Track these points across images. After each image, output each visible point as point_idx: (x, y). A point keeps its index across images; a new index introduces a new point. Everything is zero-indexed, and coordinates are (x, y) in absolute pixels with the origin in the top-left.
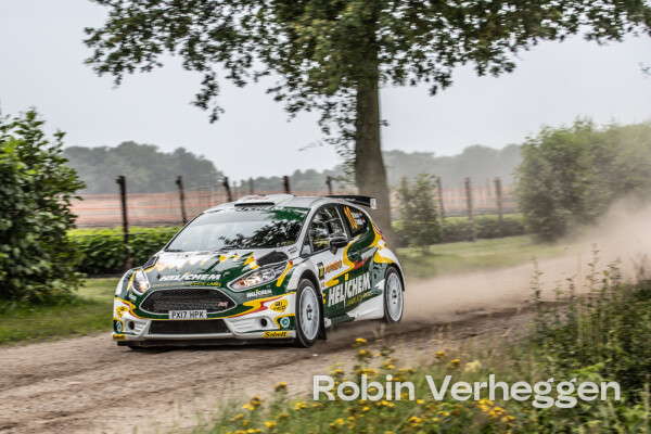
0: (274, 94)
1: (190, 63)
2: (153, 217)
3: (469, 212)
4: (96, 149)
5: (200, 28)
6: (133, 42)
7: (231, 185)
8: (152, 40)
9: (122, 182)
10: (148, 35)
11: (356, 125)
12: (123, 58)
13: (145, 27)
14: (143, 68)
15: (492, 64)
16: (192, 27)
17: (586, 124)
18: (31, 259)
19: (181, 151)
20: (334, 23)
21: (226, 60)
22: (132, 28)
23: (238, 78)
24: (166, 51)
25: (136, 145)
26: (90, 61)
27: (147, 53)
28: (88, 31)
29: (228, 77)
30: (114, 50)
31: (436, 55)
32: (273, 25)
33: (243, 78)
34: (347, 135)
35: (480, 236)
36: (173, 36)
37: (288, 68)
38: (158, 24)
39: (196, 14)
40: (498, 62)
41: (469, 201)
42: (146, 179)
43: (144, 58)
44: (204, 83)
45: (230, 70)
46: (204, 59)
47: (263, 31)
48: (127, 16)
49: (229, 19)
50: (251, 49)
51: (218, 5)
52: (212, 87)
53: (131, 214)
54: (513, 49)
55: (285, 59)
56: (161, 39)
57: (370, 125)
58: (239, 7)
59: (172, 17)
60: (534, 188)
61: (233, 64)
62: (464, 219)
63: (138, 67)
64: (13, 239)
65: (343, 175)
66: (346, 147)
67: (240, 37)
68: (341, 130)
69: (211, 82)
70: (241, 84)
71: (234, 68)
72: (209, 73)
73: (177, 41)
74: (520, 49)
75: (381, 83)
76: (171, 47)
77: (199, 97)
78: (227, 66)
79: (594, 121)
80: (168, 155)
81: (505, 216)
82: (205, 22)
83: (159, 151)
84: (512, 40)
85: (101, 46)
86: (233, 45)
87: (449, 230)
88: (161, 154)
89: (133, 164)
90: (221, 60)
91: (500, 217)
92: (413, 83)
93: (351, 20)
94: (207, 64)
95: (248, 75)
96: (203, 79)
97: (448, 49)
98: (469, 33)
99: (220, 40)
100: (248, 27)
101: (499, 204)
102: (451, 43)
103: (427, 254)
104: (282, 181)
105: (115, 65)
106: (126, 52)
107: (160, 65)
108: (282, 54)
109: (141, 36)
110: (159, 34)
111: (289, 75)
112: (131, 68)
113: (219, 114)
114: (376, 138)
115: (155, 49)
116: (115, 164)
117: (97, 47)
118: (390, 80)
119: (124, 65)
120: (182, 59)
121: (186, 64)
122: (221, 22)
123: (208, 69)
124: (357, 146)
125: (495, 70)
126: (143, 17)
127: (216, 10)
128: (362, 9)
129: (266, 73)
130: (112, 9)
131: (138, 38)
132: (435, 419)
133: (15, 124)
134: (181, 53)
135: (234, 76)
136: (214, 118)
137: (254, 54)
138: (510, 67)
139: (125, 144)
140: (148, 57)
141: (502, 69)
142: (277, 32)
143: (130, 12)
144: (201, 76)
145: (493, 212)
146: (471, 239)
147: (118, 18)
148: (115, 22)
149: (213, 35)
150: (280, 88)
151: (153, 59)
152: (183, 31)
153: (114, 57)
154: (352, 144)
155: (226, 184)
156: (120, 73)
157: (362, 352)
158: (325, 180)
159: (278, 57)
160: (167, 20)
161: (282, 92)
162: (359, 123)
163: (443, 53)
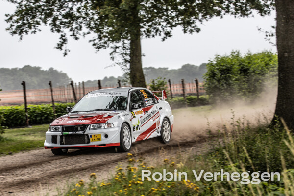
0: (92, 43)
1: (54, 29)
2: (39, 100)
3: (183, 95)
4: (13, 69)
5: (58, 13)
6: (28, 20)
7: (74, 84)
8: (36, 19)
9: (24, 84)
10: (34, 17)
11: (130, 56)
12: (23, 27)
13: (33, 13)
14: (32, 32)
15: (190, 28)
16: (55, 13)
17: (236, 53)
19: (51, 69)
21: (70, 28)
22: (27, 14)
23: (76, 36)
24: (43, 24)
25: (31, 67)
26: (8, 29)
27: (34, 25)
28: (7, 15)
29: (71, 36)
30: (19, 24)
31: (165, 23)
32: (91, 11)
33: (78, 36)
34: (126, 61)
35: (189, 106)
36: (45, 18)
37: (98, 31)
38: (39, 12)
39: (56, 7)
40: (193, 27)
41: (183, 90)
42: (36, 82)
43: (33, 27)
44: (60, 38)
45: (72, 32)
46: (60, 27)
47: (87, 14)
48: (24, 8)
50: (81, 23)
51: (66, 2)
52: (64, 40)
53: (28, 99)
54: (200, 21)
55: (97, 26)
56: (40, 19)
57: (137, 56)
58: (76, 3)
59: (45, 8)
60: (213, 84)
61: (73, 29)
62: (181, 98)
63: (30, 31)
65: (125, 79)
66: (126, 66)
67: (77, 17)
68: (123, 59)
69: (63, 38)
70: (77, 38)
71: (74, 31)
72: (63, 34)
73: (48, 19)
74: (204, 20)
75: (141, 37)
76: (45, 22)
77: (58, 45)
78: (71, 30)
79: (240, 52)
80: (46, 71)
81: (200, 97)
82: (61, 10)
83: (42, 69)
84: (200, 15)
85: (13, 22)
86: (74, 20)
88: (43, 71)
89: (29, 76)
90: (68, 27)
91: (198, 97)
92: (154, 36)
94: (62, 29)
95: (80, 34)
96: (60, 36)
97: (171, 21)
99: (67, 18)
100: (79, 12)
101: (197, 91)
102: (172, 18)
104: (98, 82)
105: (19, 31)
106: (24, 25)
107: (40, 31)
108: (96, 24)
109: (31, 17)
110: (39, 17)
111: (99, 34)
112: (27, 32)
113: (68, 52)
114: (140, 62)
115: (38, 23)
116: (21, 75)
117: (11, 23)
118: (144, 36)
119: (23, 31)
120: (50, 28)
121: (52, 29)
122: (67, 10)
123: (62, 32)
124: (131, 66)
125: (191, 31)
126: (31, 8)
127: (65, 5)
129: (88, 33)
130: (18, 5)
132: (164, 189)
134: (50, 25)
135: (74, 35)
136: (65, 54)
137: (83, 25)
138: (198, 30)
139: (26, 66)
140: (34, 27)
141: (194, 31)
142: (93, 14)
143: (26, 6)
144: (59, 35)
145: (194, 94)
146: (184, 107)
147: (20, 9)
148: (19, 11)
150: (95, 40)
151: (37, 28)
152: (49, 15)
153: (19, 27)
154: (128, 65)
155: (72, 84)
156: (22, 34)
157: (131, 160)
158: (118, 81)
159: (94, 26)
160: (43, 10)
161: (96, 42)
162: (132, 55)
163: (168, 23)
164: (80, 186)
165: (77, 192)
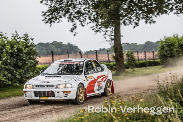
0: (92, 28)
1: (70, 20)
3: (145, 59)
4: (46, 43)
5: (72, 11)
6: (55, 15)
7: (82, 53)
8: (60, 14)
9: (52, 52)
10: (59, 13)
11: (114, 36)
12: (52, 19)
13: (58, 11)
14: (57, 22)
15: (149, 21)
16: (70, 11)
17: (176, 35)
18: (28, 73)
19: (69, 43)
20: (108, 9)
21: (79, 20)
22: (54, 11)
23: (82, 24)
24: (64, 17)
25: (57, 42)
26: (43, 20)
27: (58, 18)
28: (43, 12)
29: (80, 24)
30: (50, 17)
31: (135, 18)
32: (92, 10)
33: (84, 24)
34: (112, 39)
35: (149, 66)
36: (65, 14)
37: (96, 21)
38: (61, 10)
39: (72, 7)
40: (151, 20)
41: (145, 56)
42: (60, 51)
43: (58, 19)
44: (73, 25)
45: (80, 22)
46: (73, 19)
47: (89, 12)
48: (53, 8)
49: (80, 9)
50: (86, 17)
51: (77, 5)
52: (75, 27)
54: (156, 16)
55: (95, 19)
56: (62, 14)
57: (118, 36)
58: (83, 5)
59: (65, 8)
60: (163, 53)
61: (81, 21)
62: (144, 61)
63: (56, 21)
64: (23, 68)
65: (111, 50)
66: (112, 42)
67: (83, 13)
68: (110, 38)
69: (75, 25)
70: (83, 26)
71: (81, 22)
72: (75, 23)
73: (66, 14)
74: (158, 16)
75: (120, 25)
76: (65, 16)
77: (71, 29)
78: (80, 21)
79: (178, 35)
80: (66, 45)
81: (155, 60)
82: (74, 10)
83: (63, 44)
84: (156, 13)
85: (46, 16)
86: (81, 15)
87: (140, 64)
88: (64, 44)
89: (56, 47)
90: (78, 19)
91: (154, 61)
92: (128, 25)
93: (112, 9)
94: (74, 21)
95: (85, 24)
97: (138, 16)
98: (144, 12)
100: (85, 11)
101: (154, 57)
102: (139, 15)
103: (134, 71)
104: (95, 52)
105: (50, 21)
106: (53, 18)
107: (62, 21)
108: (94, 17)
109: (57, 13)
110: (61, 13)
111: (96, 23)
112: (54, 22)
113: (76, 34)
114: (119, 40)
115: (61, 17)
116: (51, 47)
117: (45, 16)
118: (123, 24)
119: (52, 21)
121: (68, 20)
122: (78, 9)
123: (74, 22)
124: (115, 42)
125: (150, 23)
126: (57, 8)
127: (77, 6)
128: (115, 5)
129: (90, 23)
130: (49, 6)
131: (56, 14)
132: (131, 114)
133: (22, 37)
134: (68, 18)
135: (81, 24)
136: (75, 35)
137: (87, 18)
138: (154, 22)
139: (54, 42)
140: (59, 19)
141: (152, 22)
142: (93, 12)
143: (54, 7)
145: (152, 59)
146: (146, 67)
147: (51, 9)
148: (50, 10)
149: (76, 13)
150: (94, 27)
151: (60, 19)
152: (67, 12)
153: (50, 19)
154: (113, 42)
155: (80, 53)
156: (51, 23)
157: (112, 97)
158: (107, 51)
159: (93, 18)
160: (64, 9)
162: (115, 36)
163: (137, 17)
164: (83, 112)
165: (81, 115)
